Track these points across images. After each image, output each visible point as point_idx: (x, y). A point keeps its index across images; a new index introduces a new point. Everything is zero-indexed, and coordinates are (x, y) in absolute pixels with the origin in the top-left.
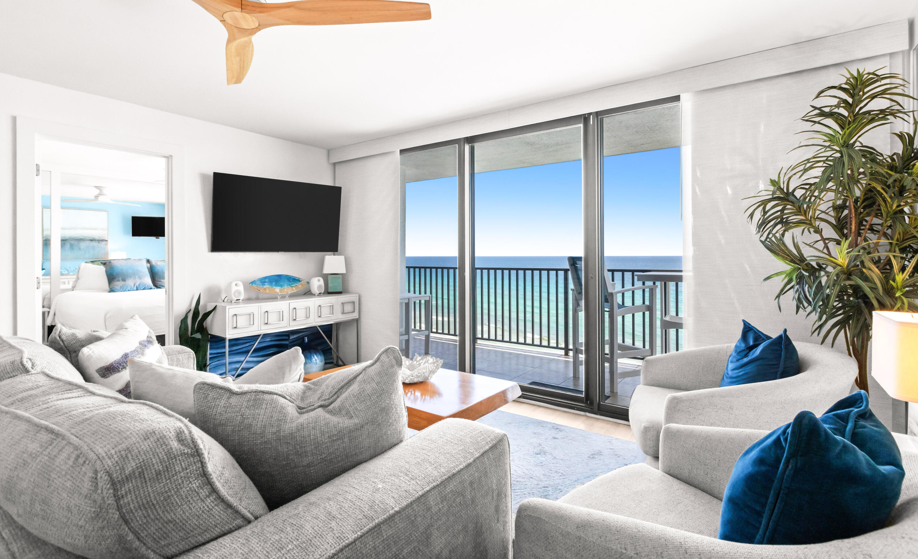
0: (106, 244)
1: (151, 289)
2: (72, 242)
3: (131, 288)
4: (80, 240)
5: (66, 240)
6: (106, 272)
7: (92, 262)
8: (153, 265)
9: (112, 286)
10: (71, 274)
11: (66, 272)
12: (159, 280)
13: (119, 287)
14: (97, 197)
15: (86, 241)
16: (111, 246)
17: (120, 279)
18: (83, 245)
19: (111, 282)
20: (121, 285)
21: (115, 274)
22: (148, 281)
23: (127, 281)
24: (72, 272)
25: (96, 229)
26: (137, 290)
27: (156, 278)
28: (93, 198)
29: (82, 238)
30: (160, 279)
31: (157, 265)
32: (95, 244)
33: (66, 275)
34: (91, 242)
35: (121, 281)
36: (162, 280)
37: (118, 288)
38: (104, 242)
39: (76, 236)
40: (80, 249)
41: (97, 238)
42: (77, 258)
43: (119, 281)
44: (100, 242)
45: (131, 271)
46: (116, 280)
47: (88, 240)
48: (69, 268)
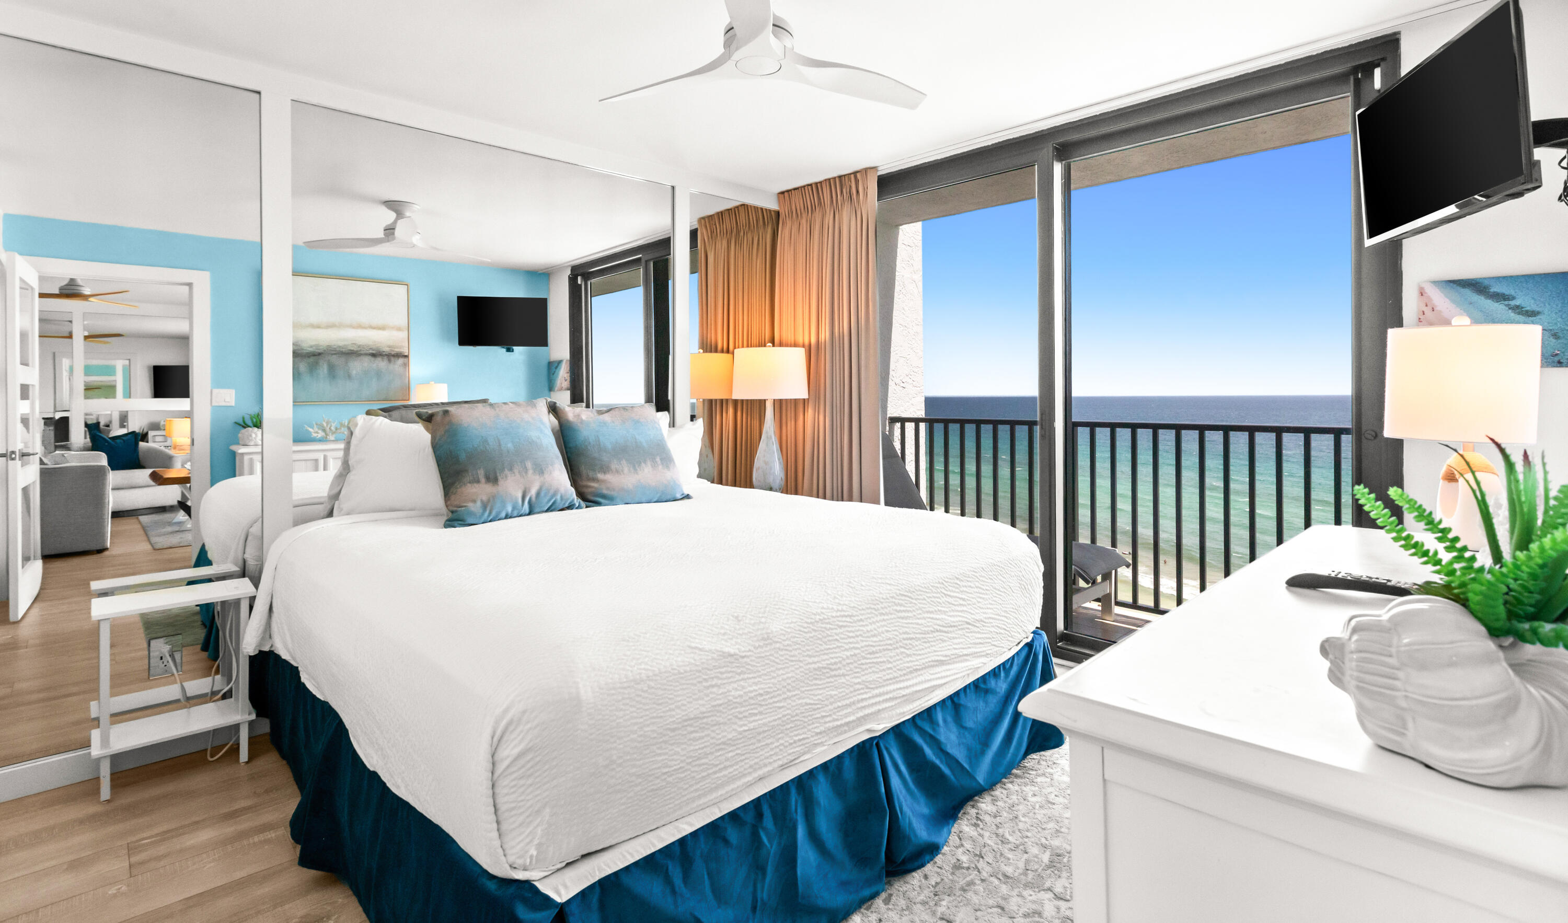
0: (406, 365)
1: (570, 507)
2: (334, 359)
3: (514, 508)
4: (350, 354)
5: (320, 354)
6: (435, 446)
7: (384, 410)
8: (568, 421)
9: (455, 500)
10: (332, 438)
11: (321, 434)
12: (591, 474)
13: (479, 504)
14: (390, 231)
15: (362, 357)
16: (417, 369)
17: (481, 473)
18: (357, 366)
19: (453, 484)
20: (485, 498)
21: (463, 456)
22: (560, 477)
23: (501, 482)
24: (333, 433)
25: (383, 328)
26: (529, 514)
27: (583, 469)
28: (381, 234)
29: (355, 348)
30: (594, 470)
31: (582, 421)
32: (381, 364)
33: (320, 441)
34: (372, 359)
35: (483, 480)
36: (600, 476)
37: (475, 507)
38: (401, 361)
39: (341, 344)
40: (349, 377)
41: (386, 349)
42: (343, 400)
43: (478, 482)
44: (392, 359)
45: (510, 445)
46: (468, 478)
47: (366, 354)
48: (327, 423)
